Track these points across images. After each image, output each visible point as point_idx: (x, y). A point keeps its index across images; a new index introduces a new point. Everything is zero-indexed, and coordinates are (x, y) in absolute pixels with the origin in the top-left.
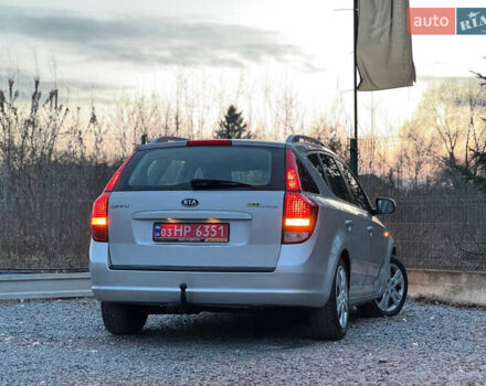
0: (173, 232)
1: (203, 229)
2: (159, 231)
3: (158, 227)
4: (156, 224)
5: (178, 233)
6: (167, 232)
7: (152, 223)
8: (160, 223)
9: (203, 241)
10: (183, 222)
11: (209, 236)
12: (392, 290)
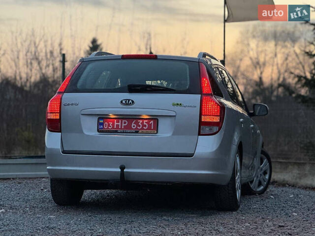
0: (113, 125)
1: (137, 123)
2: (102, 124)
3: (101, 121)
4: (99, 119)
5: (118, 126)
6: (109, 126)
7: (96, 118)
8: (102, 118)
9: (137, 132)
10: (121, 117)
11: (142, 129)
12: (261, 175)
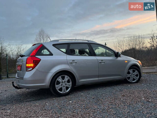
12: (134, 76)
